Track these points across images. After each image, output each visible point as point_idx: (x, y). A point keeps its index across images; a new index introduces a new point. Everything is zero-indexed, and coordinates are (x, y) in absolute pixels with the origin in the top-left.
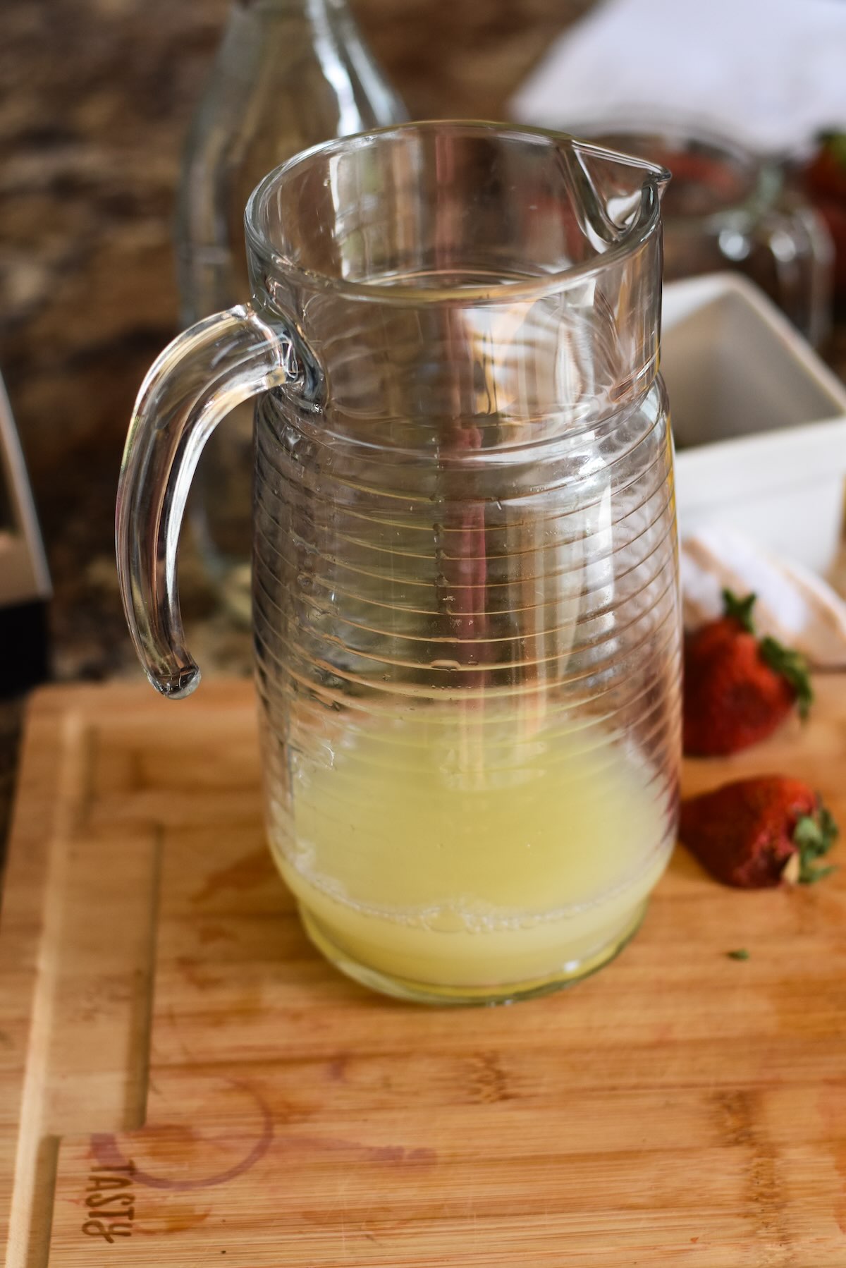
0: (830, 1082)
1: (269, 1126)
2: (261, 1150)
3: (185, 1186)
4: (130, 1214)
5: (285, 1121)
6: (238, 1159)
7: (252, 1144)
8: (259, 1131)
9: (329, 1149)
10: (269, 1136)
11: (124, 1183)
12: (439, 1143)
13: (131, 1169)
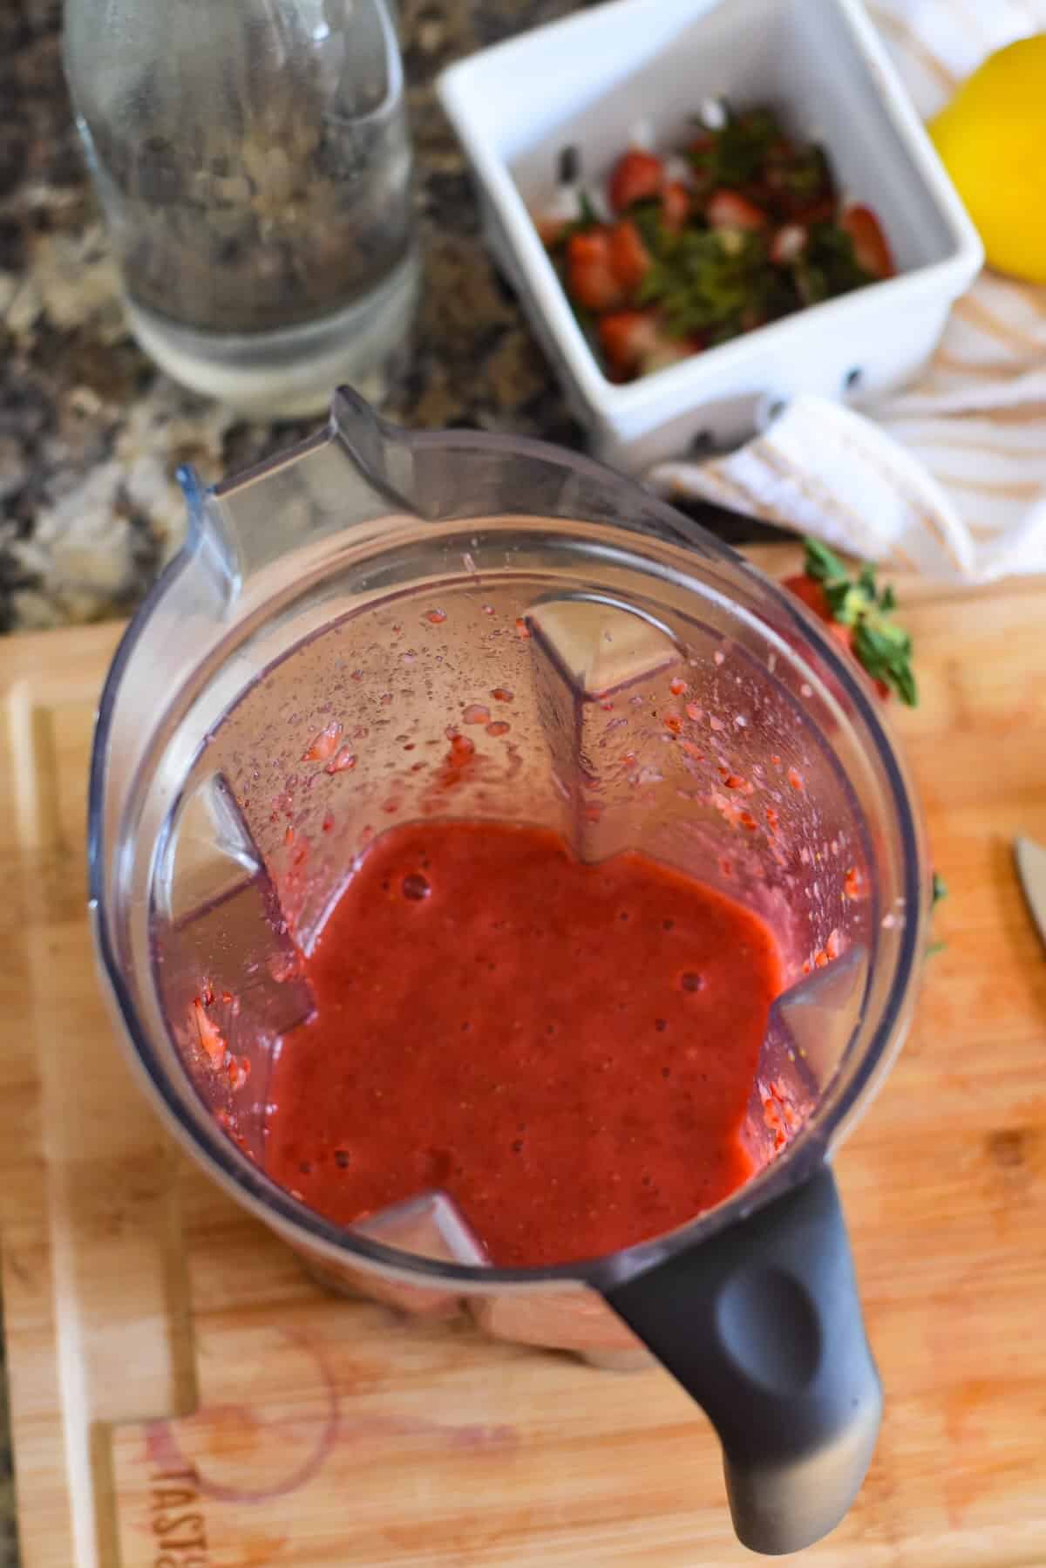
0: (939, 1299)
1: (334, 1398)
2: (331, 1438)
3: (255, 1497)
4: (201, 1543)
5: (351, 1392)
6: (304, 1453)
7: (318, 1429)
8: (324, 1408)
9: (403, 1432)
10: (336, 1416)
11: (189, 1497)
12: (520, 1417)
13: (192, 1475)
